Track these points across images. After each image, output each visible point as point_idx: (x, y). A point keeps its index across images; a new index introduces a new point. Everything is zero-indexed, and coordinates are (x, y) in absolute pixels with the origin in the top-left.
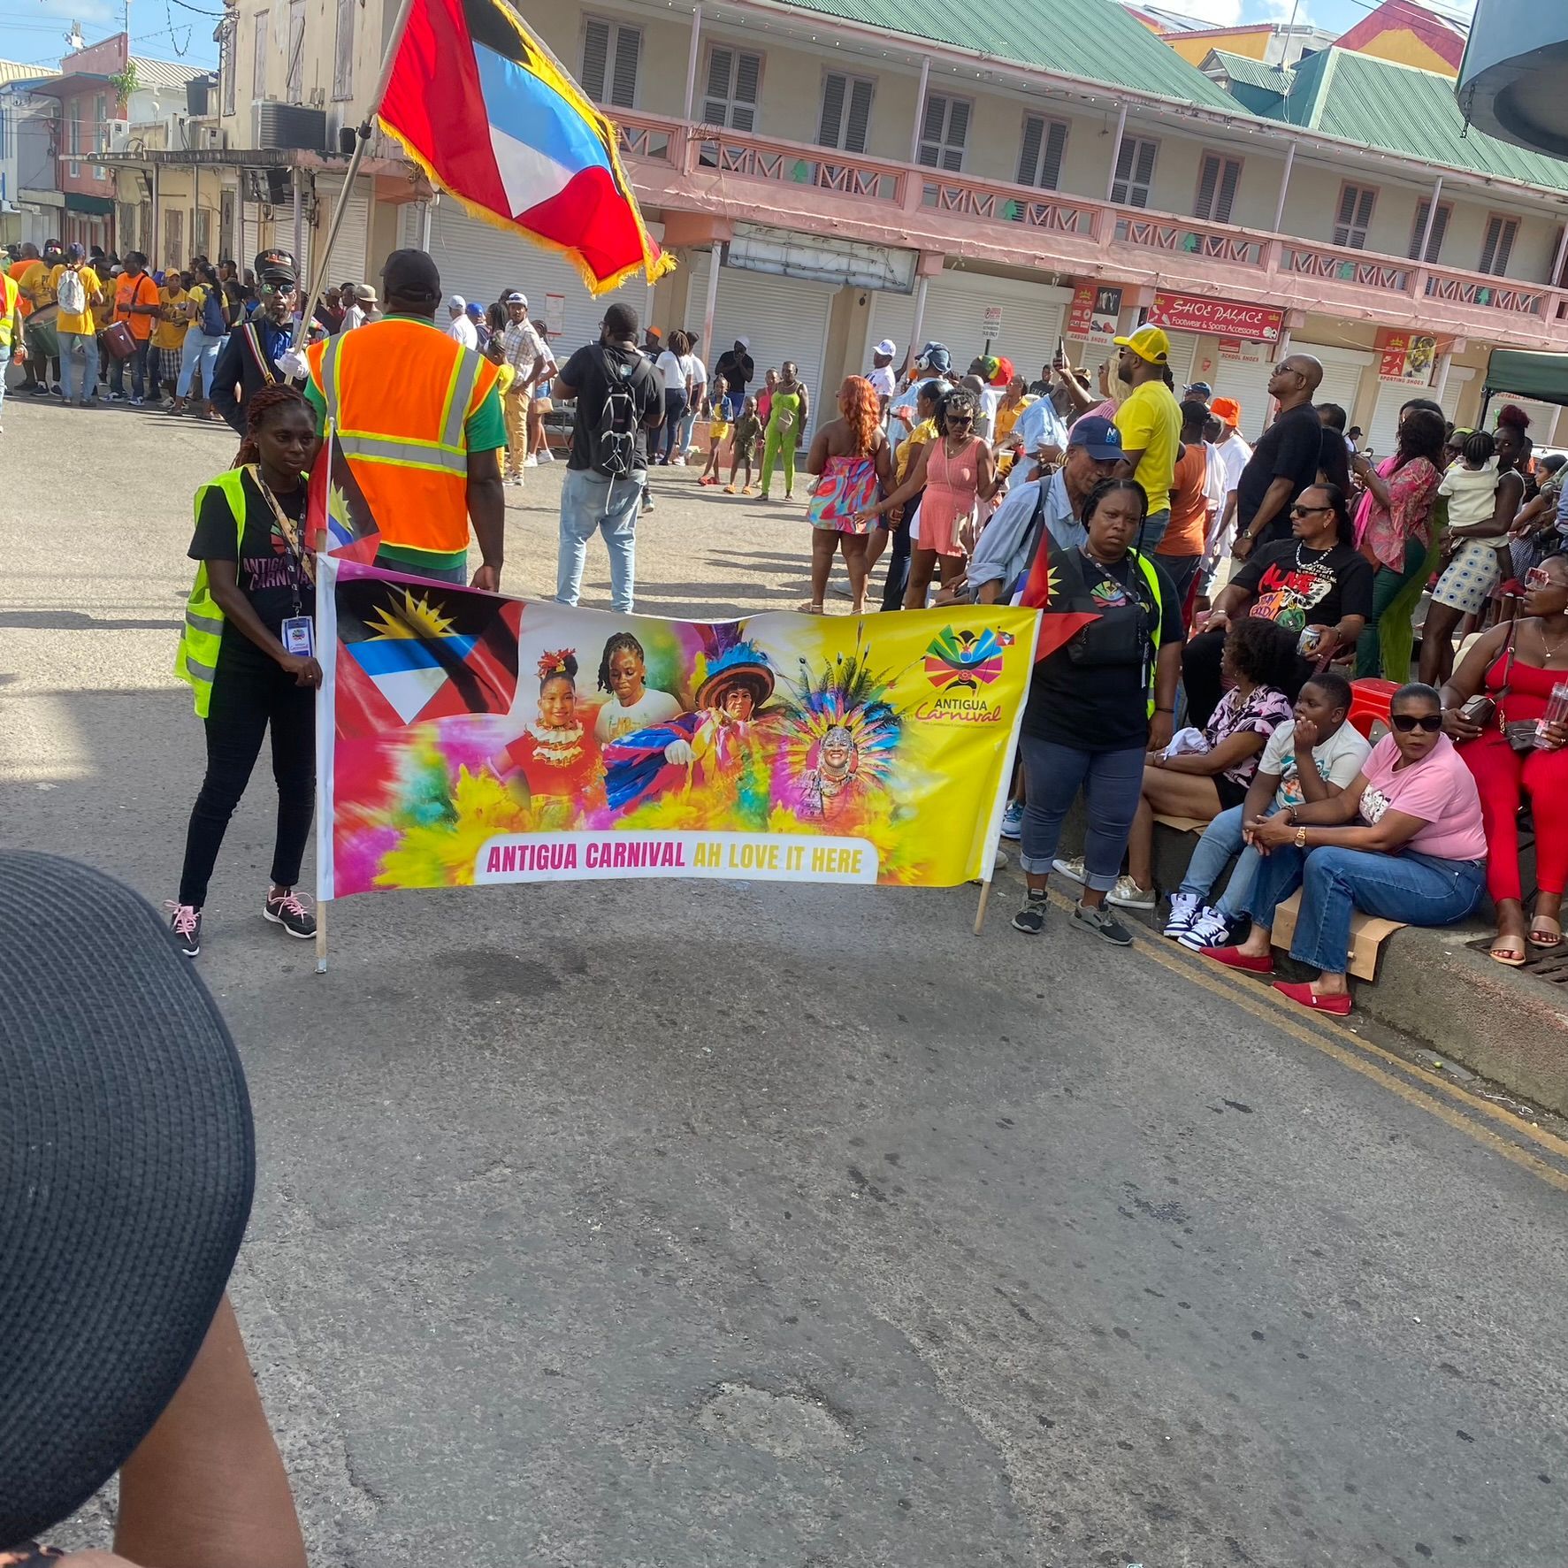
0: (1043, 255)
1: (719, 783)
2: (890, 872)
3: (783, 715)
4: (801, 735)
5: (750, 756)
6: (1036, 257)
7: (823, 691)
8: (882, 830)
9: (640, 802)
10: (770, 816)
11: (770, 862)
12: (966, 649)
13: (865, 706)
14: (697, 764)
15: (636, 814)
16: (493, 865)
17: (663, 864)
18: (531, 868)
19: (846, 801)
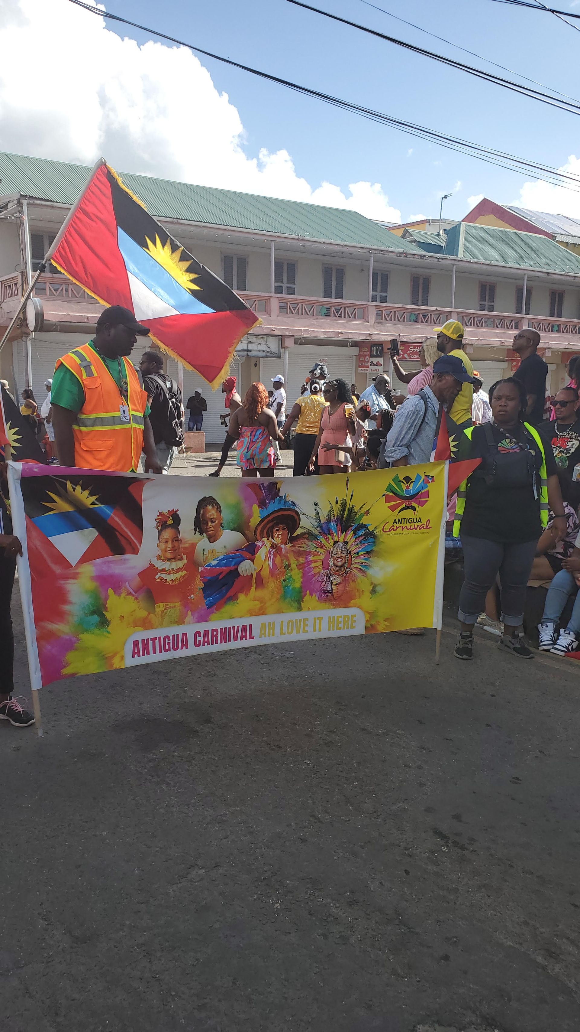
0: (343, 331)
1: (272, 585)
2: (372, 625)
3: (307, 539)
4: (319, 550)
5: (289, 565)
6: (339, 333)
7: (329, 521)
8: (366, 601)
9: (226, 602)
10: (303, 601)
11: (304, 628)
12: (407, 487)
13: (353, 528)
14: (258, 574)
15: (223, 610)
16: (135, 653)
17: (241, 639)
18: (160, 652)
19: (345, 586)
